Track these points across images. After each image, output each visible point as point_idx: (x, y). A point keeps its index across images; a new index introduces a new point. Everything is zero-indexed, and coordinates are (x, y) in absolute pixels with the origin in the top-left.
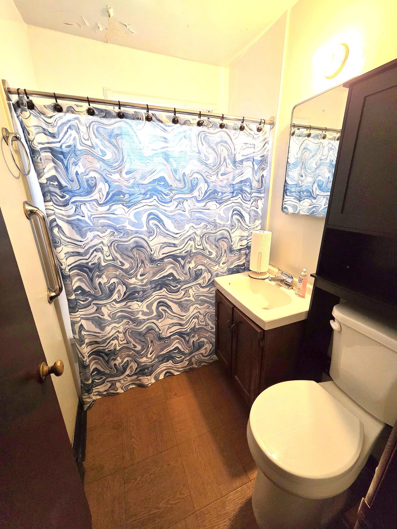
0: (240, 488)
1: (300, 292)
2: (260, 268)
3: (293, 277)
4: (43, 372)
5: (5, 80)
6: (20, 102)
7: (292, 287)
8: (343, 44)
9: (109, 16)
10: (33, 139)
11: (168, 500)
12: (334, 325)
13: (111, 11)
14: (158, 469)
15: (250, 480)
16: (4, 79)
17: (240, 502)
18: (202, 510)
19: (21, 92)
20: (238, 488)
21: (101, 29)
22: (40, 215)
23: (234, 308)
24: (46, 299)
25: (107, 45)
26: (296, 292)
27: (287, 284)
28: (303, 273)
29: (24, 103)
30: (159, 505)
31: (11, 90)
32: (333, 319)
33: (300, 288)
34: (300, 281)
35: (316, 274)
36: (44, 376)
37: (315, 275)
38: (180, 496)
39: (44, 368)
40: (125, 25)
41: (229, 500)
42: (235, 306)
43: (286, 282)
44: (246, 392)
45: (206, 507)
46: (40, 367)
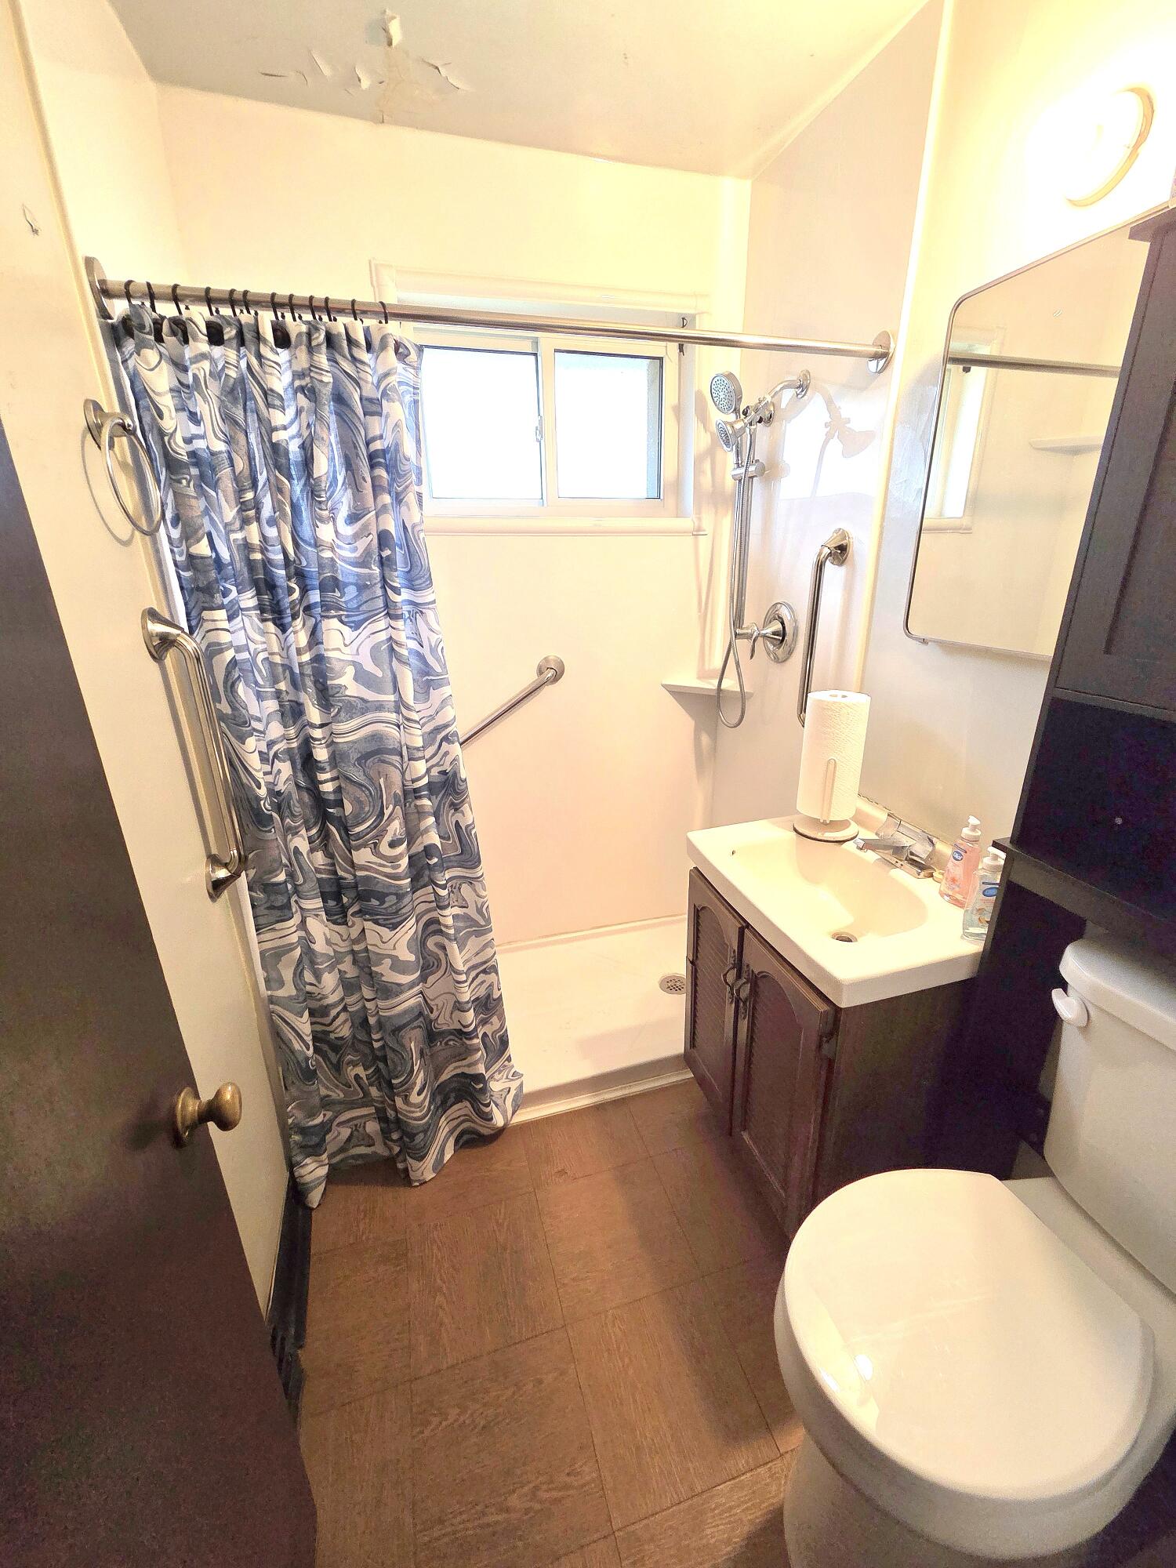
0: (748, 1475)
1: (957, 889)
2: (830, 806)
3: (934, 840)
4: (184, 1117)
5: (94, 258)
6: (135, 322)
7: (930, 871)
8: (1132, 90)
9: (390, 44)
10: (173, 429)
11: (537, 1488)
12: (1064, 1004)
13: (395, 29)
14: (509, 1392)
15: (781, 1455)
16: (90, 256)
17: (749, 1518)
18: (632, 1528)
19: (135, 292)
20: (743, 1474)
21: (365, 84)
22: (187, 650)
23: (746, 930)
24: (203, 889)
25: (383, 129)
26: (942, 889)
27: (913, 863)
28: (966, 831)
29: (147, 325)
30: (506, 1499)
31: (110, 286)
32: (1063, 985)
33: (957, 878)
34: (957, 856)
35: (1012, 841)
36: (187, 1127)
37: (1008, 844)
38: (568, 1480)
39: (188, 1106)
40: (437, 68)
41: (714, 1509)
42: (748, 925)
43: (912, 854)
44: (777, 1185)
45: (645, 1522)
46: (176, 1104)
